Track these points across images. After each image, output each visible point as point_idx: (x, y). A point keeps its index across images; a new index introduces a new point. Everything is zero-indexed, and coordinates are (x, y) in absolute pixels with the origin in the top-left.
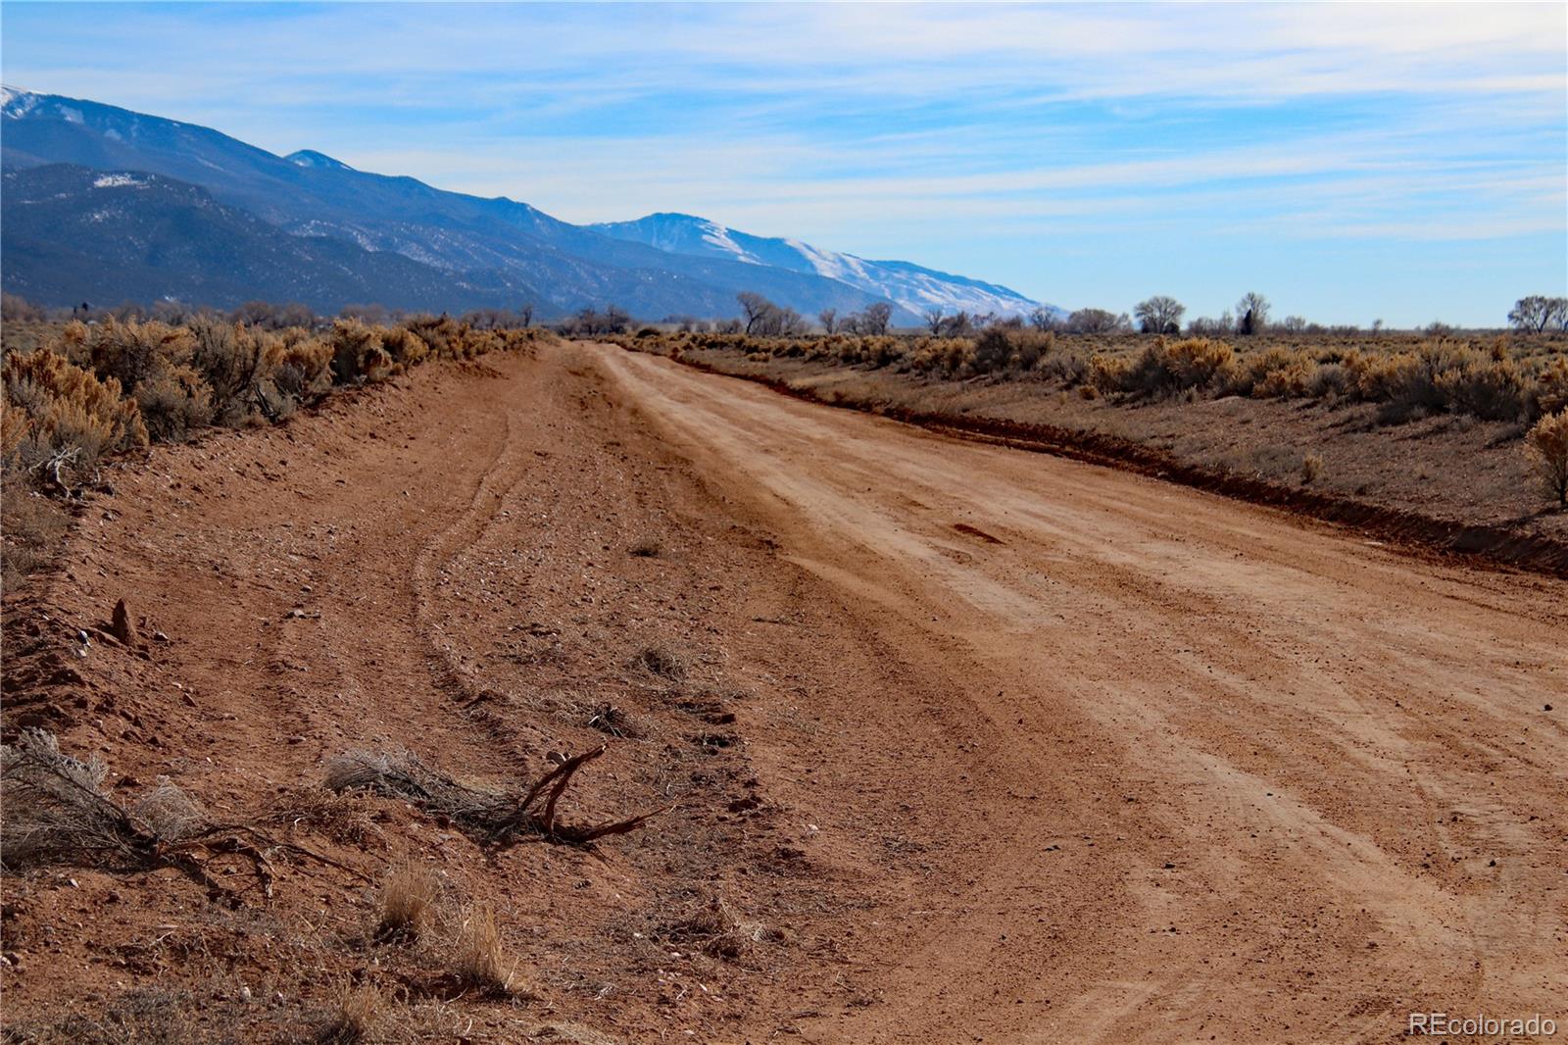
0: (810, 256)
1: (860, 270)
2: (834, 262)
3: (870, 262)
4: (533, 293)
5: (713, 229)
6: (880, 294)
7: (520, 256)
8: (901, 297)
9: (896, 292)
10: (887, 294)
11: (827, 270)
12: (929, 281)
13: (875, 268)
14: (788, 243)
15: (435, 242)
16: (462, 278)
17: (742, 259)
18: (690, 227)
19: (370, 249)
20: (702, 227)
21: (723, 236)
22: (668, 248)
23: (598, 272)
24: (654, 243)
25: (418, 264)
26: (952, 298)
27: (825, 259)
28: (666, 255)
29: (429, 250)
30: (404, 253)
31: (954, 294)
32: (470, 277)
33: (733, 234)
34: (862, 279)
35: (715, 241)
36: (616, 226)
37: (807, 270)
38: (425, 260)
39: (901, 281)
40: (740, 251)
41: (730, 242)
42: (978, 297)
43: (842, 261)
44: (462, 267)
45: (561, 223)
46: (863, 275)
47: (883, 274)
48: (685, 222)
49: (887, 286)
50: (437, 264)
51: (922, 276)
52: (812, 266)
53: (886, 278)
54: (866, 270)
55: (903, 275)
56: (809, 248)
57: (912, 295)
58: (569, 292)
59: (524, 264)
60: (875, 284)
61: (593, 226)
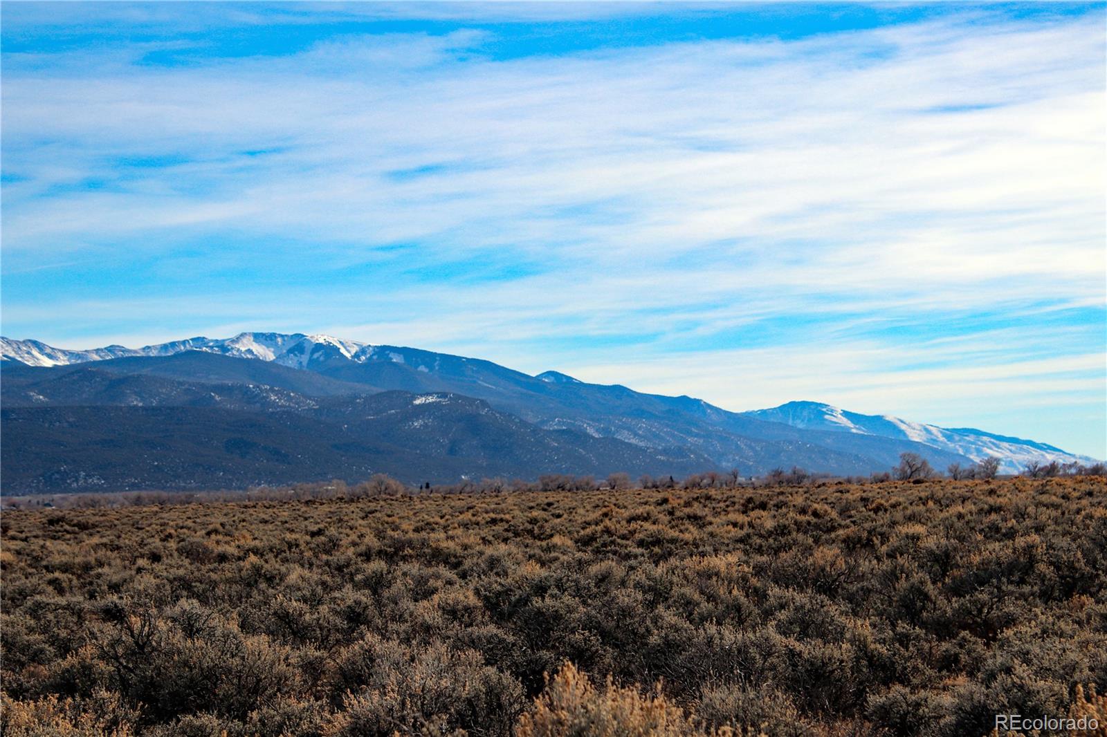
0: (903, 427)
1: (940, 435)
2: (921, 430)
3: (947, 430)
4: (709, 461)
5: (832, 411)
6: (955, 452)
7: (697, 435)
8: (971, 453)
9: (967, 450)
10: (961, 452)
11: (915, 436)
12: (990, 442)
13: (951, 434)
14: (887, 419)
15: (640, 428)
16: (657, 452)
17: (854, 431)
18: (816, 410)
19: (597, 436)
20: (824, 410)
21: (840, 416)
22: (801, 426)
23: (753, 444)
24: (790, 423)
25: (630, 444)
26: (1009, 454)
27: (914, 429)
28: (800, 430)
29: (636, 434)
30: (619, 437)
31: (1011, 451)
32: (665, 451)
33: (846, 414)
34: (942, 442)
35: (834, 419)
36: (763, 412)
37: (901, 437)
38: (634, 441)
39: (970, 442)
40: (852, 425)
41: (845, 420)
42: (1029, 452)
43: (926, 430)
44: (659, 445)
45: (726, 412)
46: (942, 439)
47: (957, 438)
48: (813, 407)
49: (960, 446)
50: (642, 444)
51: (985, 438)
52: (905, 435)
53: (960, 441)
54: (945, 436)
55: (971, 438)
56: (902, 422)
57: (979, 451)
58: (734, 460)
59: (701, 441)
60: (951, 445)
61: (746, 412)
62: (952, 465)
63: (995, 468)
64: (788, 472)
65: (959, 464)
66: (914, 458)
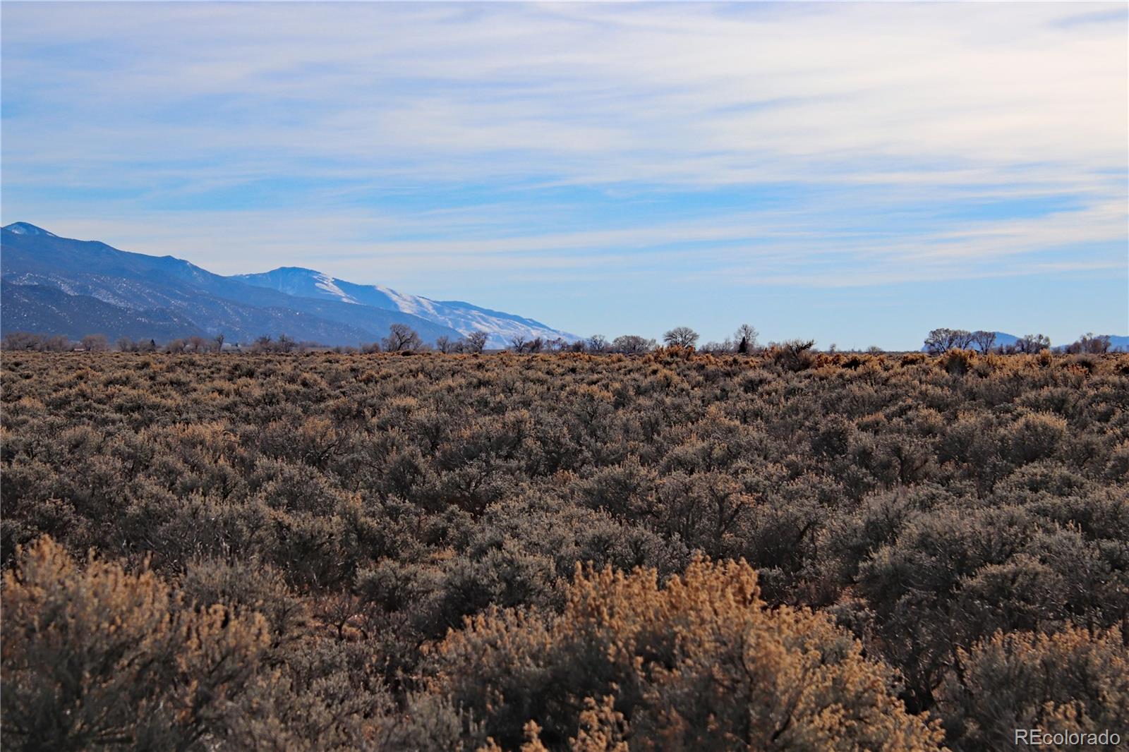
0: (394, 298)
1: (430, 308)
2: (411, 302)
3: (438, 302)
4: (193, 325)
5: (323, 279)
6: (445, 325)
7: (183, 299)
8: (460, 327)
9: (456, 323)
10: (450, 325)
11: (406, 308)
12: (479, 316)
13: (442, 307)
14: (378, 289)
15: (120, 288)
16: (141, 314)
17: (345, 300)
18: (307, 277)
19: (71, 293)
20: (316, 277)
21: (331, 284)
22: (290, 293)
23: (240, 310)
24: (280, 289)
25: (108, 305)
26: (497, 329)
27: (405, 300)
28: (290, 297)
29: (114, 294)
30: (97, 296)
31: (498, 325)
32: (147, 314)
33: (338, 282)
34: (432, 315)
35: (325, 287)
36: (252, 277)
37: (392, 308)
38: (112, 301)
39: (459, 316)
40: (343, 294)
41: (336, 288)
42: (515, 328)
43: (417, 302)
44: (140, 306)
45: (212, 274)
46: (432, 311)
47: (447, 311)
48: (304, 273)
49: (450, 319)
50: (122, 305)
51: (474, 312)
52: (396, 306)
53: (449, 314)
54: (435, 308)
55: (461, 312)
56: (394, 292)
57: (468, 326)
58: (220, 325)
59: (185, 304)
60: (441, 318)
61: (235, 277)
62: (441, 338)
63: (483, 343)
64: (275, 340)
65: (447, 337)
66: (405, 329)
